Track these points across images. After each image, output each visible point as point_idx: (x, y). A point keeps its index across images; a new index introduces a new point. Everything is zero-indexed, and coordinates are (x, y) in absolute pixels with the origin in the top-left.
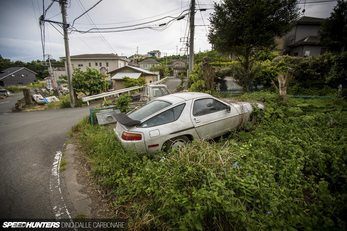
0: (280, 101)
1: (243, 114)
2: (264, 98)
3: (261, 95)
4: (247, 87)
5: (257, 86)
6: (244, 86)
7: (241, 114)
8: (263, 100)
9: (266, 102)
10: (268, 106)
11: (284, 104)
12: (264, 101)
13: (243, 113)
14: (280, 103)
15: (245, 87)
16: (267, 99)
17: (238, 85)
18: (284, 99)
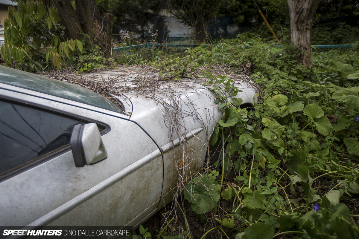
0: (296, 64)
1: (178, 145)
2: (253, 58)
3: (241, 48)
4: (206, 28)
5: (228, 29)
6: (197, 26)
7: (171, 149)
8: (249, 65)
9: (259, 73)
10: (267, 86)
11: (305, 75)
12: (252, 70)
13: (176, 142)
14: (295, 72)
15: (199, 27)
16: (260, 62)
17: (183, 22)
18: (305, 58)
